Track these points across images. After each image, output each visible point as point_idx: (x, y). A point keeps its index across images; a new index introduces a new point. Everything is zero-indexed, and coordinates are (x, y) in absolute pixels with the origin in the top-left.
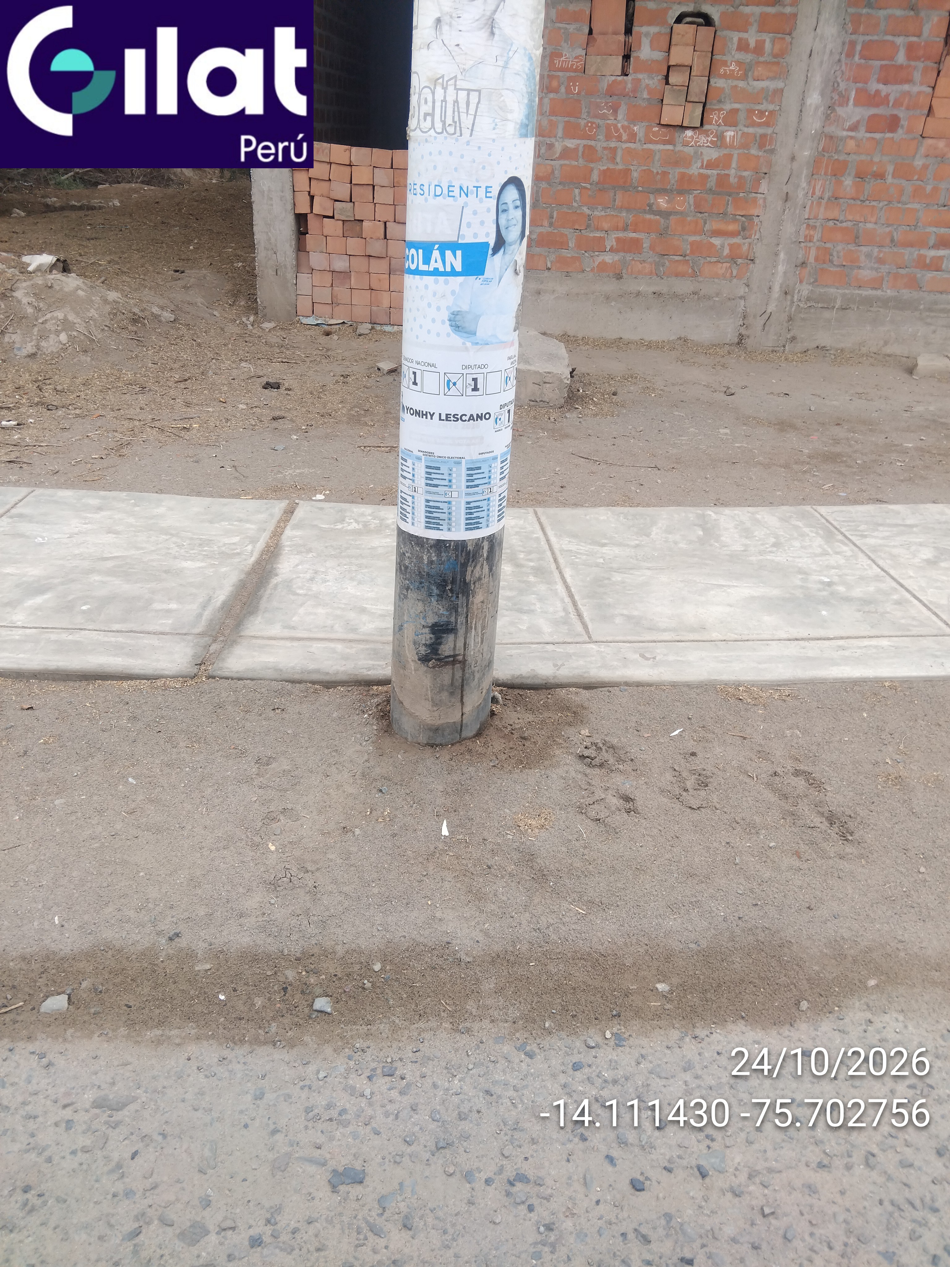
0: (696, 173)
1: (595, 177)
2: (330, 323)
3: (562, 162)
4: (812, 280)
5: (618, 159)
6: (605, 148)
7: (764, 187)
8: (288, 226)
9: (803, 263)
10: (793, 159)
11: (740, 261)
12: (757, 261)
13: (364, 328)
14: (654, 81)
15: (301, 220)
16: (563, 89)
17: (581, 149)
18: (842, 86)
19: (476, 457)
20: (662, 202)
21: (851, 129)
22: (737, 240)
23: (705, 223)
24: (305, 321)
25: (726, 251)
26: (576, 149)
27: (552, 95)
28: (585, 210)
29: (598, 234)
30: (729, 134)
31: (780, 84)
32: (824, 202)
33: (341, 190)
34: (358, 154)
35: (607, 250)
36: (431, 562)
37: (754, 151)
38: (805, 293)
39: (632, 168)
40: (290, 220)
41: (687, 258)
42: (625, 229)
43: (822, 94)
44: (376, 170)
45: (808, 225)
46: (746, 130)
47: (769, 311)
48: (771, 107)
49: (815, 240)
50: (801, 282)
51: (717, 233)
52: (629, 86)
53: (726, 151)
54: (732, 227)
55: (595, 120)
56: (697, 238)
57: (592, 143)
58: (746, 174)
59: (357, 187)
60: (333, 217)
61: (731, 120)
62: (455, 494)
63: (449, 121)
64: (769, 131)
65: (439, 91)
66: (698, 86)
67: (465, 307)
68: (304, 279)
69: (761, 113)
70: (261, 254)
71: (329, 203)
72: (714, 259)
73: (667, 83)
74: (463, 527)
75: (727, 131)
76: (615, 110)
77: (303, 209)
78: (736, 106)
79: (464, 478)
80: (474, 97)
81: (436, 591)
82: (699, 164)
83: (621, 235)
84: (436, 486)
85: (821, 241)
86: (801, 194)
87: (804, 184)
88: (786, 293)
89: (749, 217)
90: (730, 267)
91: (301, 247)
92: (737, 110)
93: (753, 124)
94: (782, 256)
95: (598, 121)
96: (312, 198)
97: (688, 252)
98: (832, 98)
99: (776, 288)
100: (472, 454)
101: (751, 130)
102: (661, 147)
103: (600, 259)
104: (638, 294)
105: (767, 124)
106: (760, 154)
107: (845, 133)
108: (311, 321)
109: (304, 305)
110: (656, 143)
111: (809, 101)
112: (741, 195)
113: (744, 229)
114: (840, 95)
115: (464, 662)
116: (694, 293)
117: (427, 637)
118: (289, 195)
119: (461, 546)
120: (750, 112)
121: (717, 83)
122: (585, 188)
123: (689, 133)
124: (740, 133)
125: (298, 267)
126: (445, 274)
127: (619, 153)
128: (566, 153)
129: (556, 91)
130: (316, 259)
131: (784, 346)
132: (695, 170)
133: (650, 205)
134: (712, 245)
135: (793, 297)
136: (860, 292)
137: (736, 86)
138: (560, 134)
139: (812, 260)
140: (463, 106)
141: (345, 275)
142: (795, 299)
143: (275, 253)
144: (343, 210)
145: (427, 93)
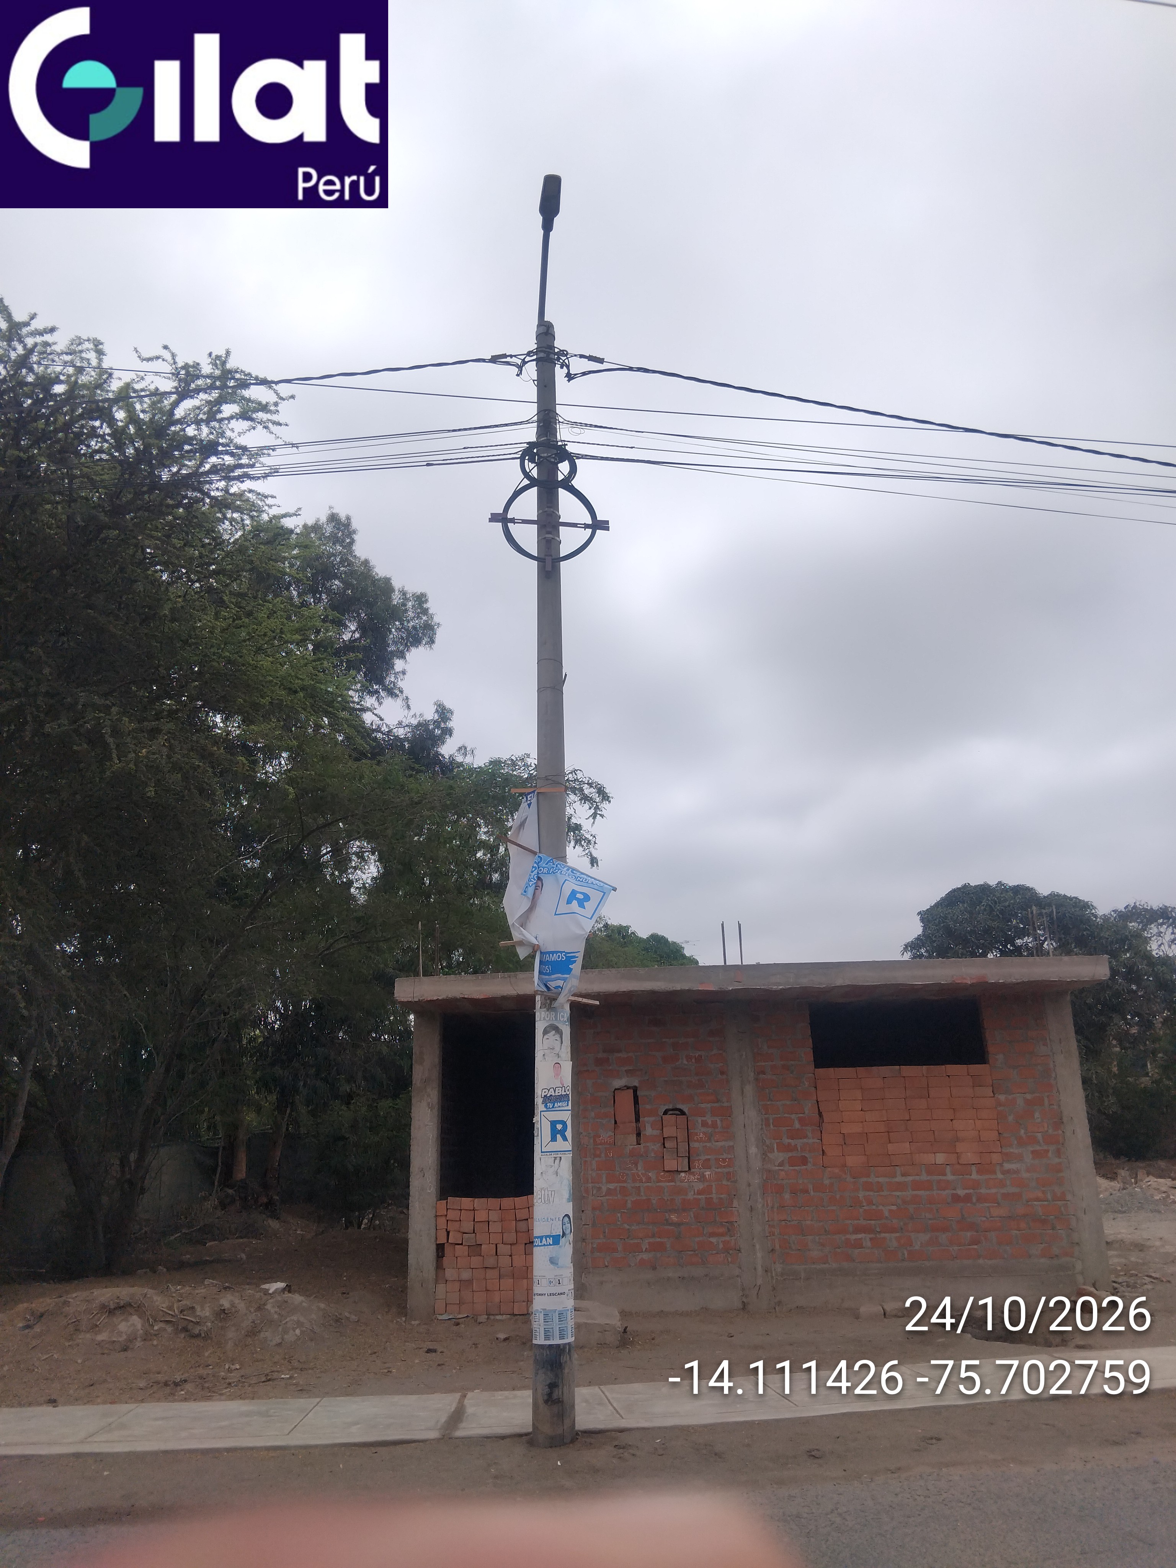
0: (692, 1198)
1: (629, 1205)
2: (458, 1317)
3: (607, 1197)
4: (781, 1261)
5: (642, 1194)
6: (633, 1187)
7: (735, 1204)
8: (430, 1254)
9: (772, 1250)
10: (749, 1185)
11: (731, 1252)
12: (742, 1251)
13: (483, 1318)
14: (657, 1147)
15: (440, 1249)
16: (603, 1155)
17: (618, 1189)
18: (768, 1142)
19: (561, 1309)
20: (674, 1217)
21: (779, 1165)
22: (727, 1238)
23: (704, 1228)
24: (440, 1317)
25: (721, 1246)
26: (615, 1189)
27: (597, 1159)
28: (627, 1227)
29: (636, 1241)
30: (707, 1173)
31: (731, 1144)
32: (775, 1210)
33: (468, 1226)
34: (479, 1202)
35: (644, 1250)
36: (547, 1355)
37: (725, 1182)
38: (779, 1270)
39: (651, 1197)
40: (433, 1247)
41: (696, 1252)
42: (653, 1236)
43: (757, 1147)
44: (490, 1212)
45: (769, 1225)
46: (717, 1170)
47: (758, 1284)
48: (729, 1156)
49: (776, 1234)
50: (775, 1263)
51: (713, 1235)
52: (642, 1150)
53: (706, 1184)
54: (721, 1230)
55: (624, 1171)
56: (701, 1239)
57: (625, 1185)
58: (722, 1196)
59: (478, 1223)
60: (462, 1244)
61: (707, 1165)
62: (554, 1325)
63: (546, 1200)
64: (731, 1170)
65: (543, 1192)
66: (683, 1147)
67: (554, 1256)
68: (441, 1288)
69: (724, 1160)
70: (412, 1272)
71: (460, 1235)
72: (715, 1252)
73: (665, 1147)
74: (558, 1338)
75: (706, 1172)
76: (636, 1164)
77: (442, 1240)
78: (709, 1157)
79: (558, 1318)
80: (553, 1193)
81: (549, 1368)
82: (693, 1193)
83: (651, 1240)
84: (548, 1322)
85: (780, 1234)
86: (760, 1206)
87: (760, 1200)
88: (766, 1271)
89: (731, 1223)
90: (726, 1256)
91: (439, 1266)
92: (709, 1160)
93: (721, 1167)
94: (758, 1247)
95: (627, 1172)
96: (448, 1233)
97: (696, 1248)
98: (763, 1149)
99: (759, 1269)
100: (560, 1308)
101: (719, 1170)
102: (668, 1184)
103: (639, 1258)
104: (669, 1279)
105: (728, 1166)
106: (729, 1183)
107: (777, 1168)
108: (445, 1317)
109: (440, 1306)
110: (665, 1182)
111: (750, 1152)
112: (723, 1209)
113: (729, 1230)
114: (767, 1146)
115: (563, 1401)
116: (706, 1275)
117: (547, 1390)
118: (433, 1231)
119: (558, 1346)
120: (717, 1160)
121: (694, 1145)
122: (624, 1212)
123: (683, 1174)
124: (714, 1173)
125: (436, 1281)
126: (547, 1245)
127: (642, 1189)
128: (609, 1192)
129: (599, 1156)
130: (450, 1273)
131: (775, 1309)
132: (690, 1196)
133: (667, 1220)
134: (711, 1242)
135: (772, 1273)
136: (815, 1266)
137: (706, 1146)
138: (604, 1180)
139: (777, 1247)
140: (550, 1196)
141: (470, 1282)
142: (774, 1275)
143: (422, 1272)
144: (469, 1239)
145: (539, 1192)
